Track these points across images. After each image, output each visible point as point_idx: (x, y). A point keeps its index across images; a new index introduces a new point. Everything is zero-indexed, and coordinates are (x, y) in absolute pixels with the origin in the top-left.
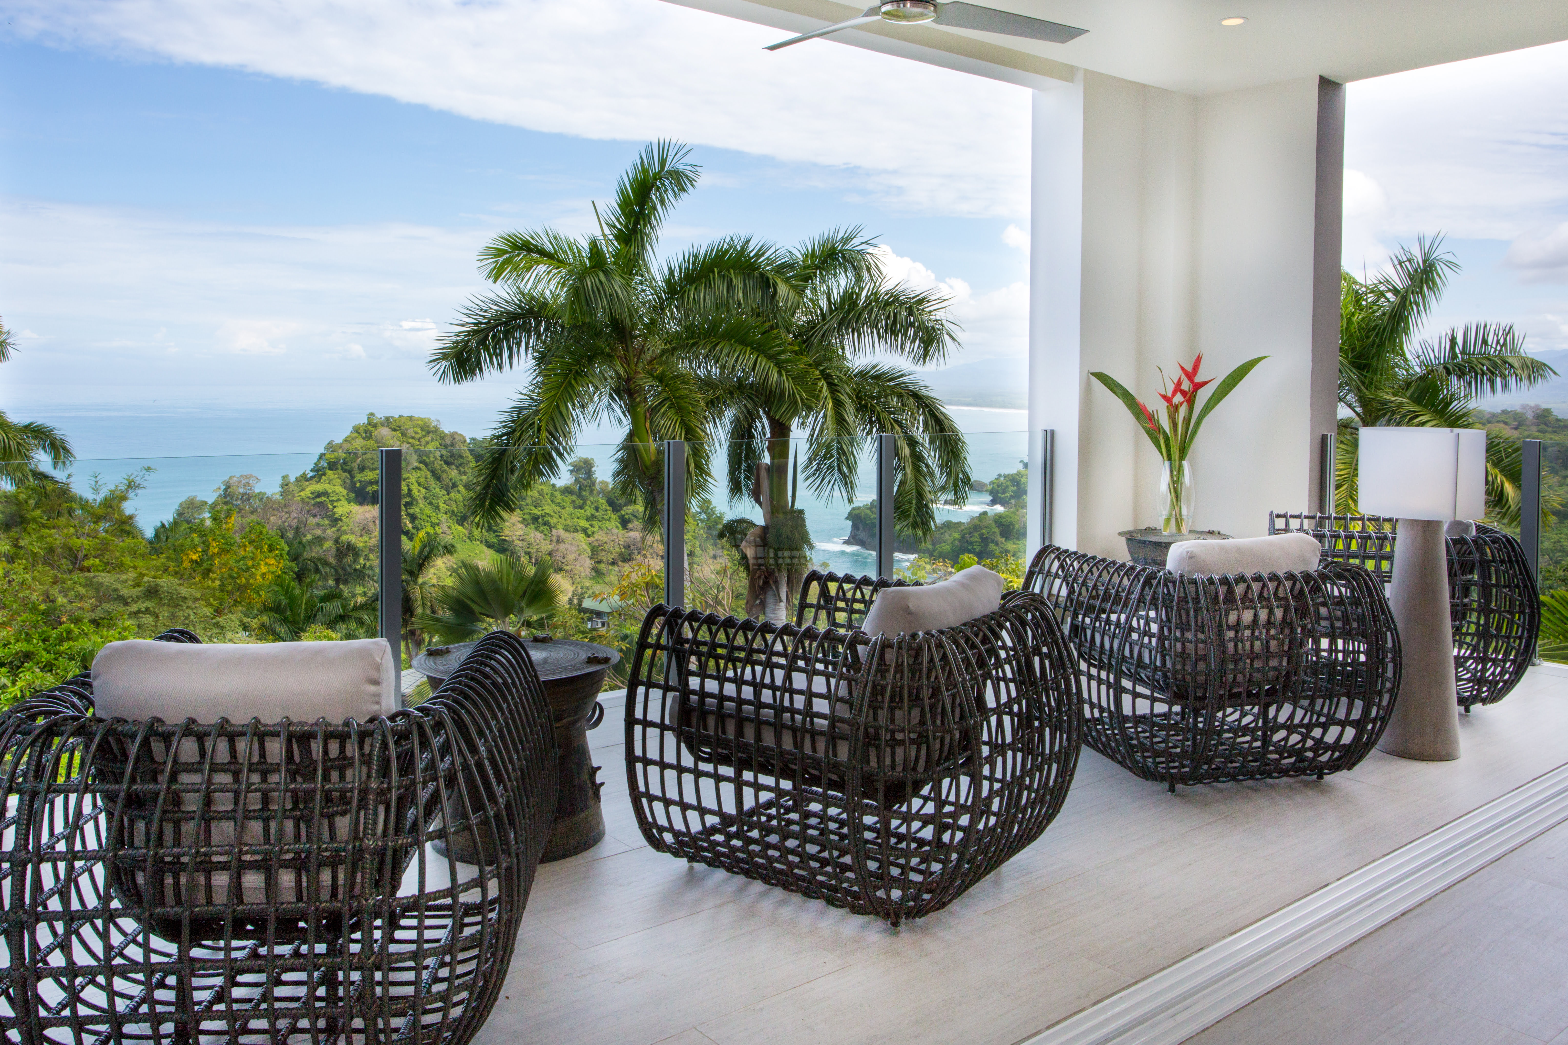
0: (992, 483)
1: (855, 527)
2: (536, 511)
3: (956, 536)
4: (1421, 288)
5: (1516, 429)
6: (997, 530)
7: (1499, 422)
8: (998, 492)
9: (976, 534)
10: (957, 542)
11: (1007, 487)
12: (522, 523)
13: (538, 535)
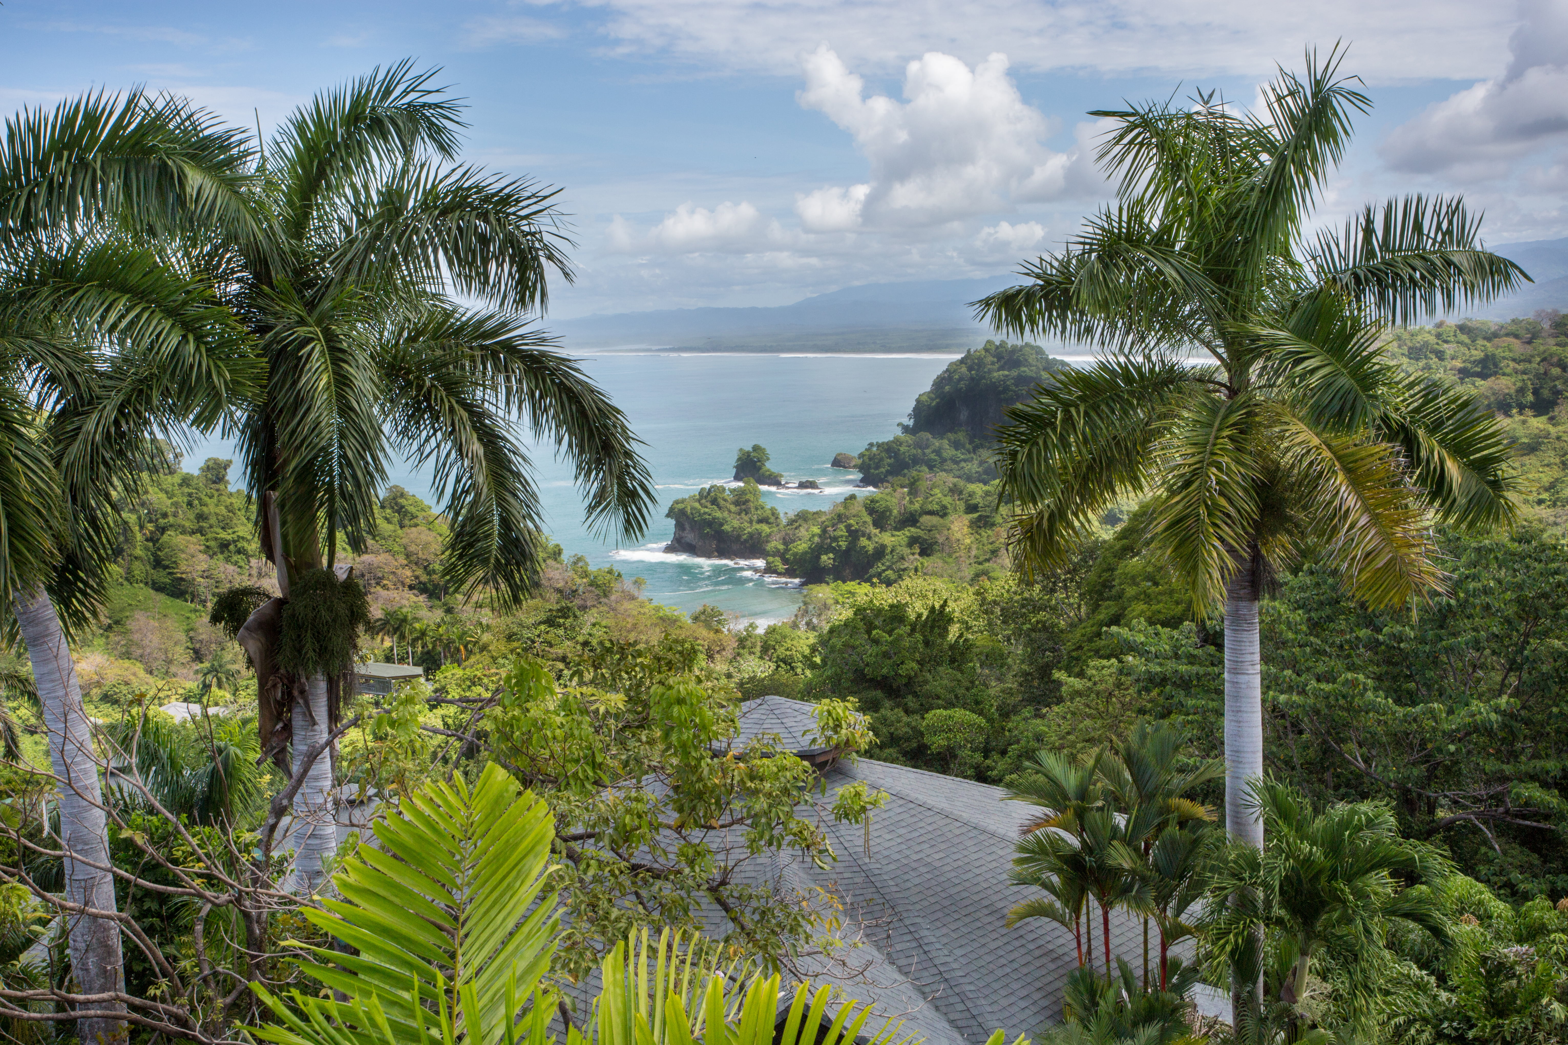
0: (861, 456)
1: (679, 526)
2: (223, 535)
3: (816, 530)
4: (1310, 140)
5: (1529, 342)
6: (868, 519)
7: (1507, 335)
8: (869, 467)
9: (842, 526)
10: (816, 539)
11: (881, 459)
12: (205, 552)
13: (231, 568)
